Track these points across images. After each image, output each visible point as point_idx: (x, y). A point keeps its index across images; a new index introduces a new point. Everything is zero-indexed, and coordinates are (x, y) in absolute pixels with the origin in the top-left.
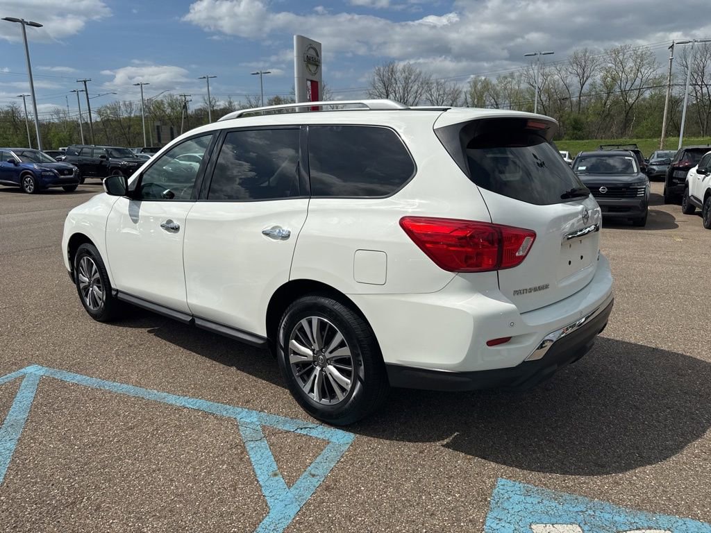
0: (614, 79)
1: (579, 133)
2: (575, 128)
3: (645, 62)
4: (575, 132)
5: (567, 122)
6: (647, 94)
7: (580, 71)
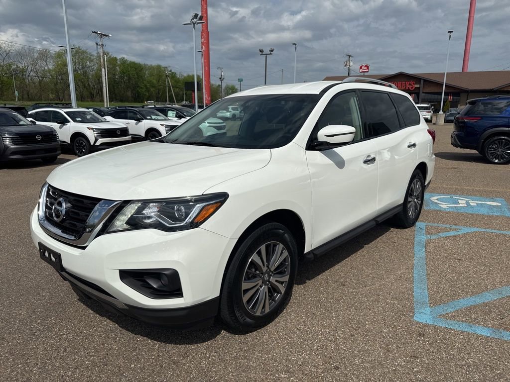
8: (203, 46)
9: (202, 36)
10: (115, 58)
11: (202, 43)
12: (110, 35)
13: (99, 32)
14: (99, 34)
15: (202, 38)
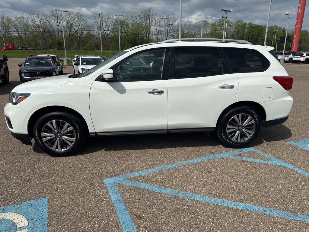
0: (71, 25)
1: (62, 47)
2: (59, 45)
3: (82, 19)
4: (60, 46)
5: (55, 42)
6: (85, 32)
7: (56, 19)
8: (299, 10)
9: (300, 2)
10: (246, 23)
11: (299, 7)
12: (232, 11)
13: (225, 10)
14: (225, 11)
15: (299, 4)
